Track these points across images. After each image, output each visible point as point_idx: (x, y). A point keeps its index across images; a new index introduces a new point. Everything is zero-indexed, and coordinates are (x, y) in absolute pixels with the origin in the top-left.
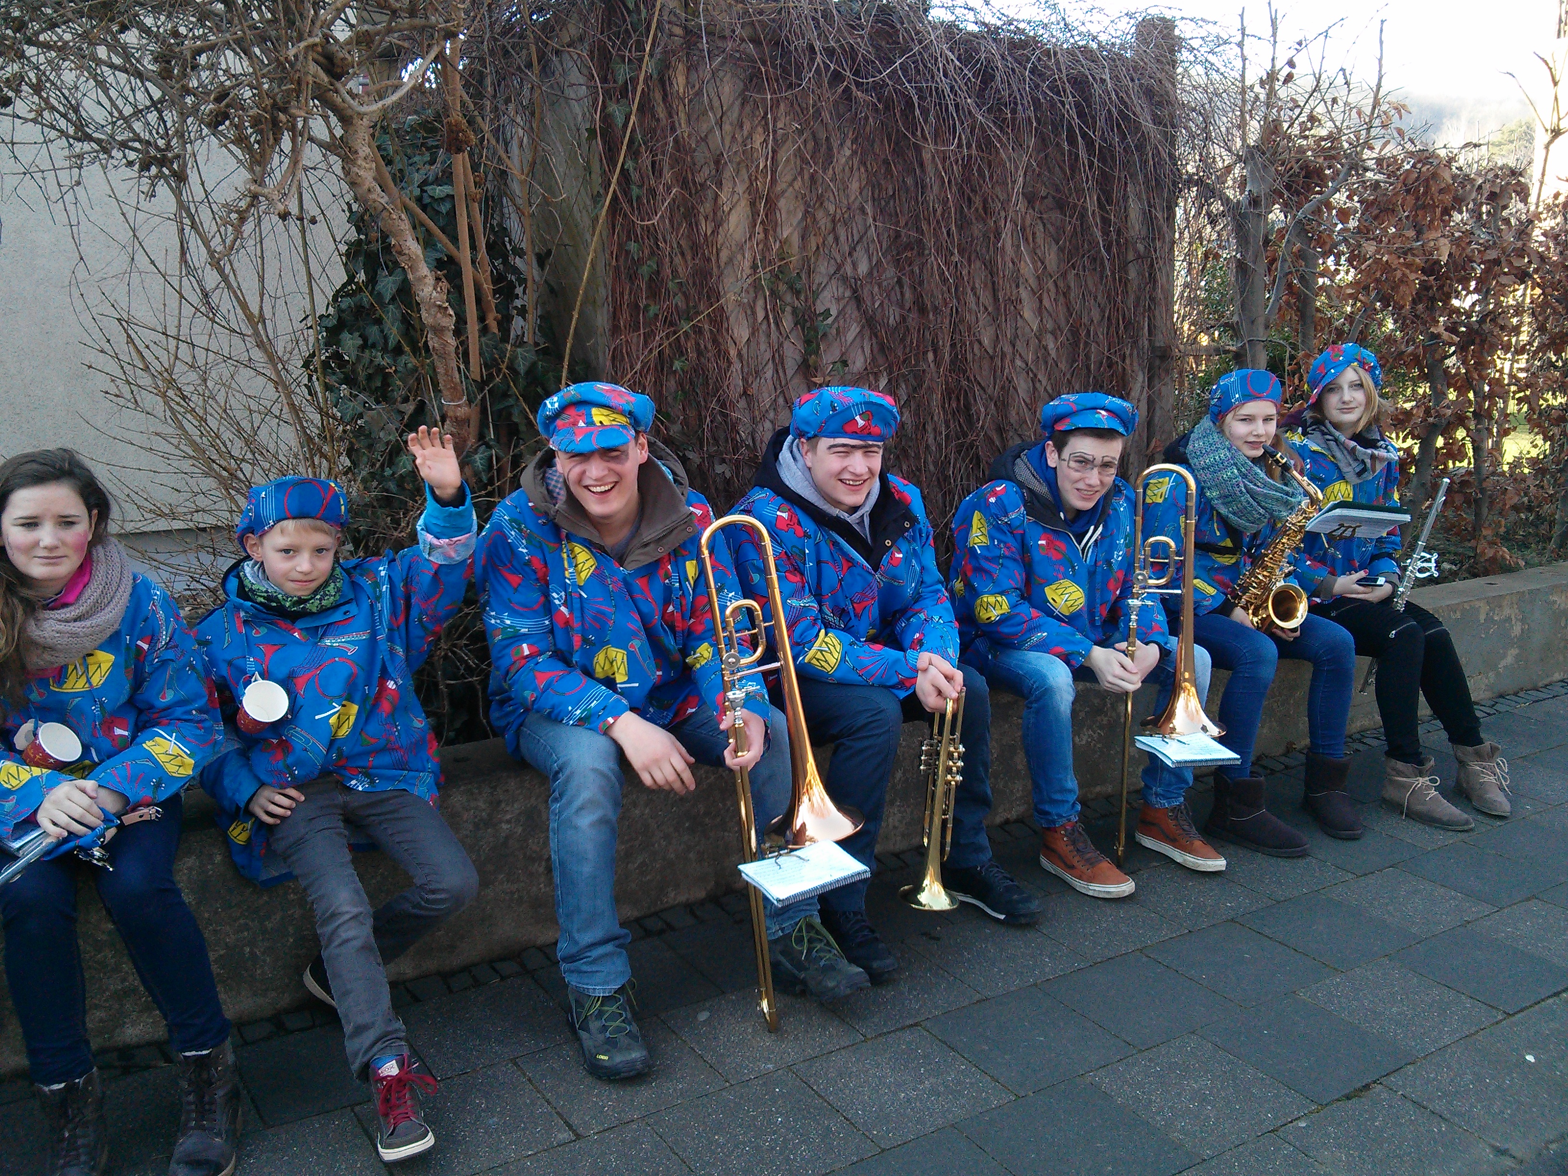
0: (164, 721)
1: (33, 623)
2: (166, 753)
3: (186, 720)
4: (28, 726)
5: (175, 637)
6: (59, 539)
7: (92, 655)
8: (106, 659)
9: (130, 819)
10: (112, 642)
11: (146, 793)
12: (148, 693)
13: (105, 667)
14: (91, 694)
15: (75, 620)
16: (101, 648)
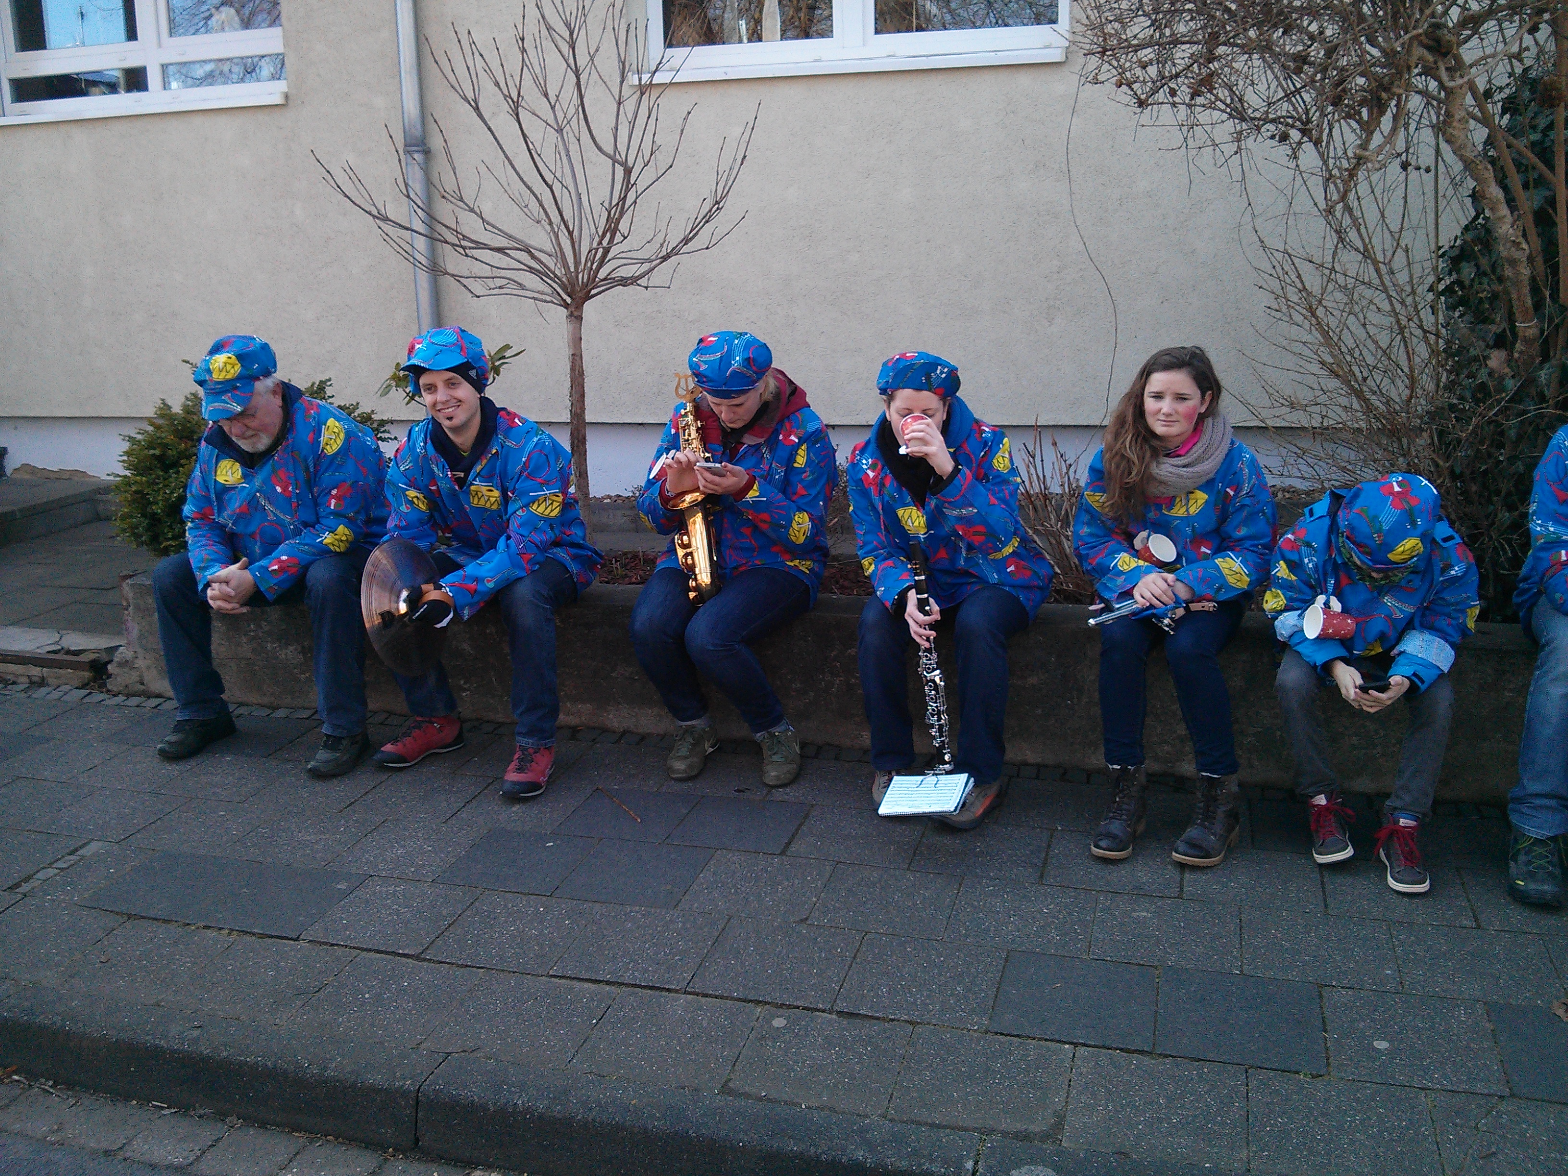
0: (1238, 548)
1: (1155, 464)
2: (1230, 569)
3: (1252, 551)
4: (1144, 534)
5: (1255, 489)
6: (1174, 409)
7: (1193, 493)
8: (1201, 497)
9: (1194, 607)
10: (1207, 486)
11: (1210, 593)
12: (1228, 528)
13: (1200, 502)
14: (1187, 519)
15: (1184, 467)
16: (1200, 488)
